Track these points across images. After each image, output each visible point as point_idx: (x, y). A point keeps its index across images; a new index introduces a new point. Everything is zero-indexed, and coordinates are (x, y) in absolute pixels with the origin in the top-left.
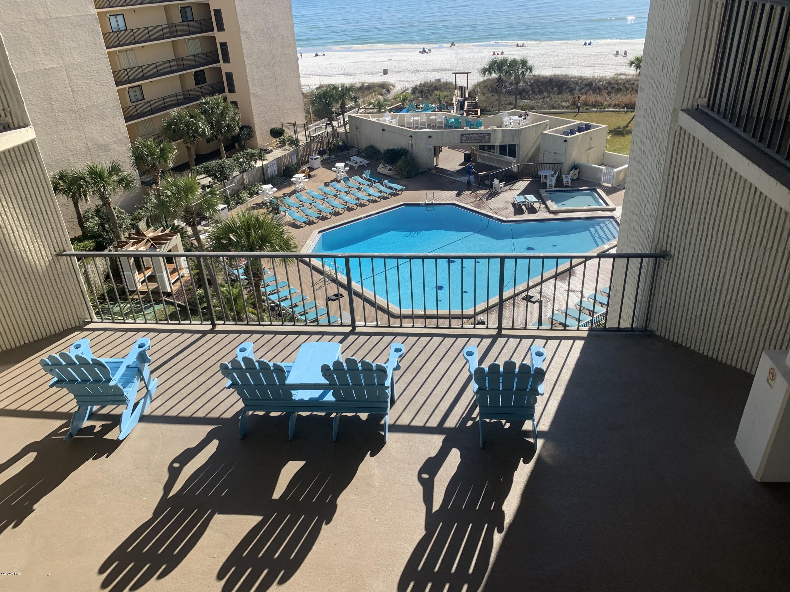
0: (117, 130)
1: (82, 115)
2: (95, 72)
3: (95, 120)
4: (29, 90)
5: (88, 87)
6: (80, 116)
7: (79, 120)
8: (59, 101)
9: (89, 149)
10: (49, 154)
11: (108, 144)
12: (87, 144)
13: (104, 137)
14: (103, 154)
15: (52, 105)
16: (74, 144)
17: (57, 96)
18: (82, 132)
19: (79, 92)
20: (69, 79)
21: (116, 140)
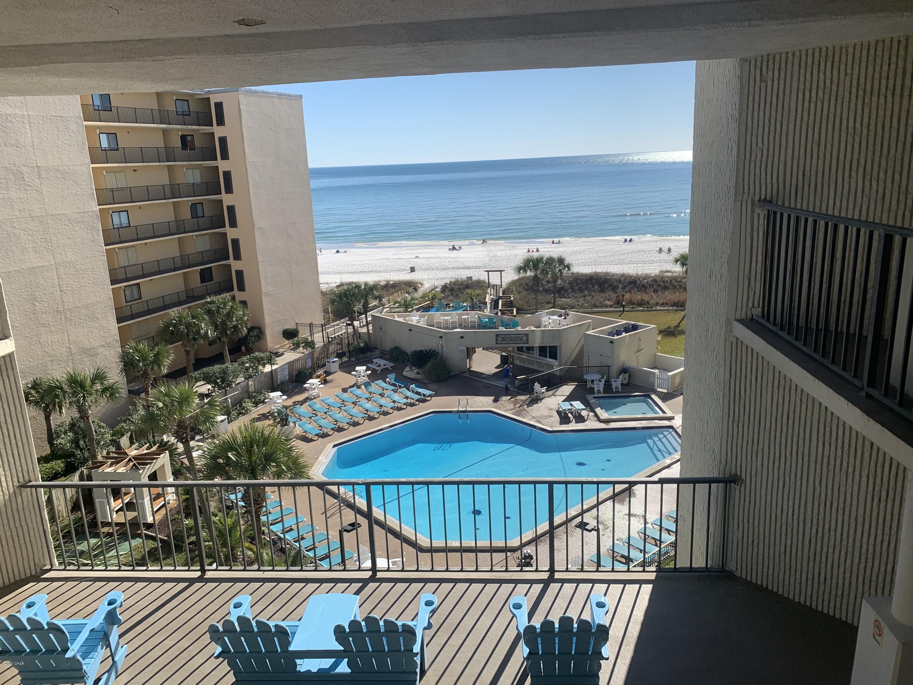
0: (107, 332)
1: (68, 316)
2: (89, 270)
3: (82, 321)
4: (11, 290)
5: (79, 286)
6: (66, 317)
7: (64, 322)
8: (44, 301)
9: (71, 354)
10: (24, 361)
11: (94, 348)
12: (70, 348)
13: (90, 340)
14: (88, 359)
15: (36, 305)
16: (54, 349)
17: (42, 296)
18: (66, 334)
19: (67, 292)
20: (58, 278)
21: (104, 343)
